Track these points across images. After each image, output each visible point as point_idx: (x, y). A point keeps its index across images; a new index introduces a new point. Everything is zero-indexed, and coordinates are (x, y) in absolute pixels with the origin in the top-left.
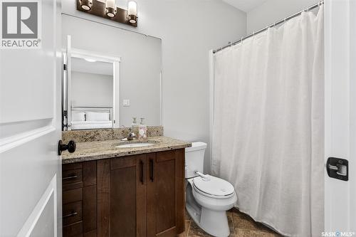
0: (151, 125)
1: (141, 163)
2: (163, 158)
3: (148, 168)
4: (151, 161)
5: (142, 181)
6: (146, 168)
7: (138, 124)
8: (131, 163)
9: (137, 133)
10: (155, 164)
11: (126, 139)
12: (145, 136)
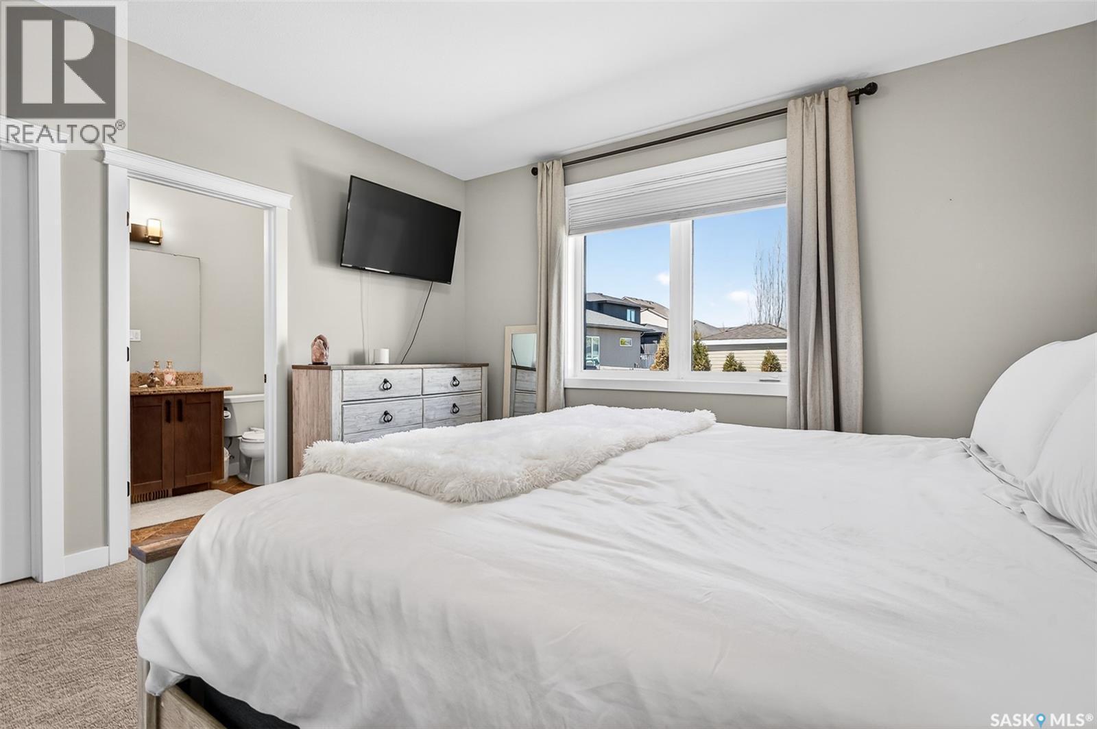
0: (181, 370)
1: (168, 403)
2: (194, 400)
3: (176, 410)
4: (180, 403)
5: (168, 420)
6: (174, 410)
7: (161, 370)
8: (155, 402)
9: (162, 379)
10: (184, 405)
11: (146, 386)
12: (173, 383)
